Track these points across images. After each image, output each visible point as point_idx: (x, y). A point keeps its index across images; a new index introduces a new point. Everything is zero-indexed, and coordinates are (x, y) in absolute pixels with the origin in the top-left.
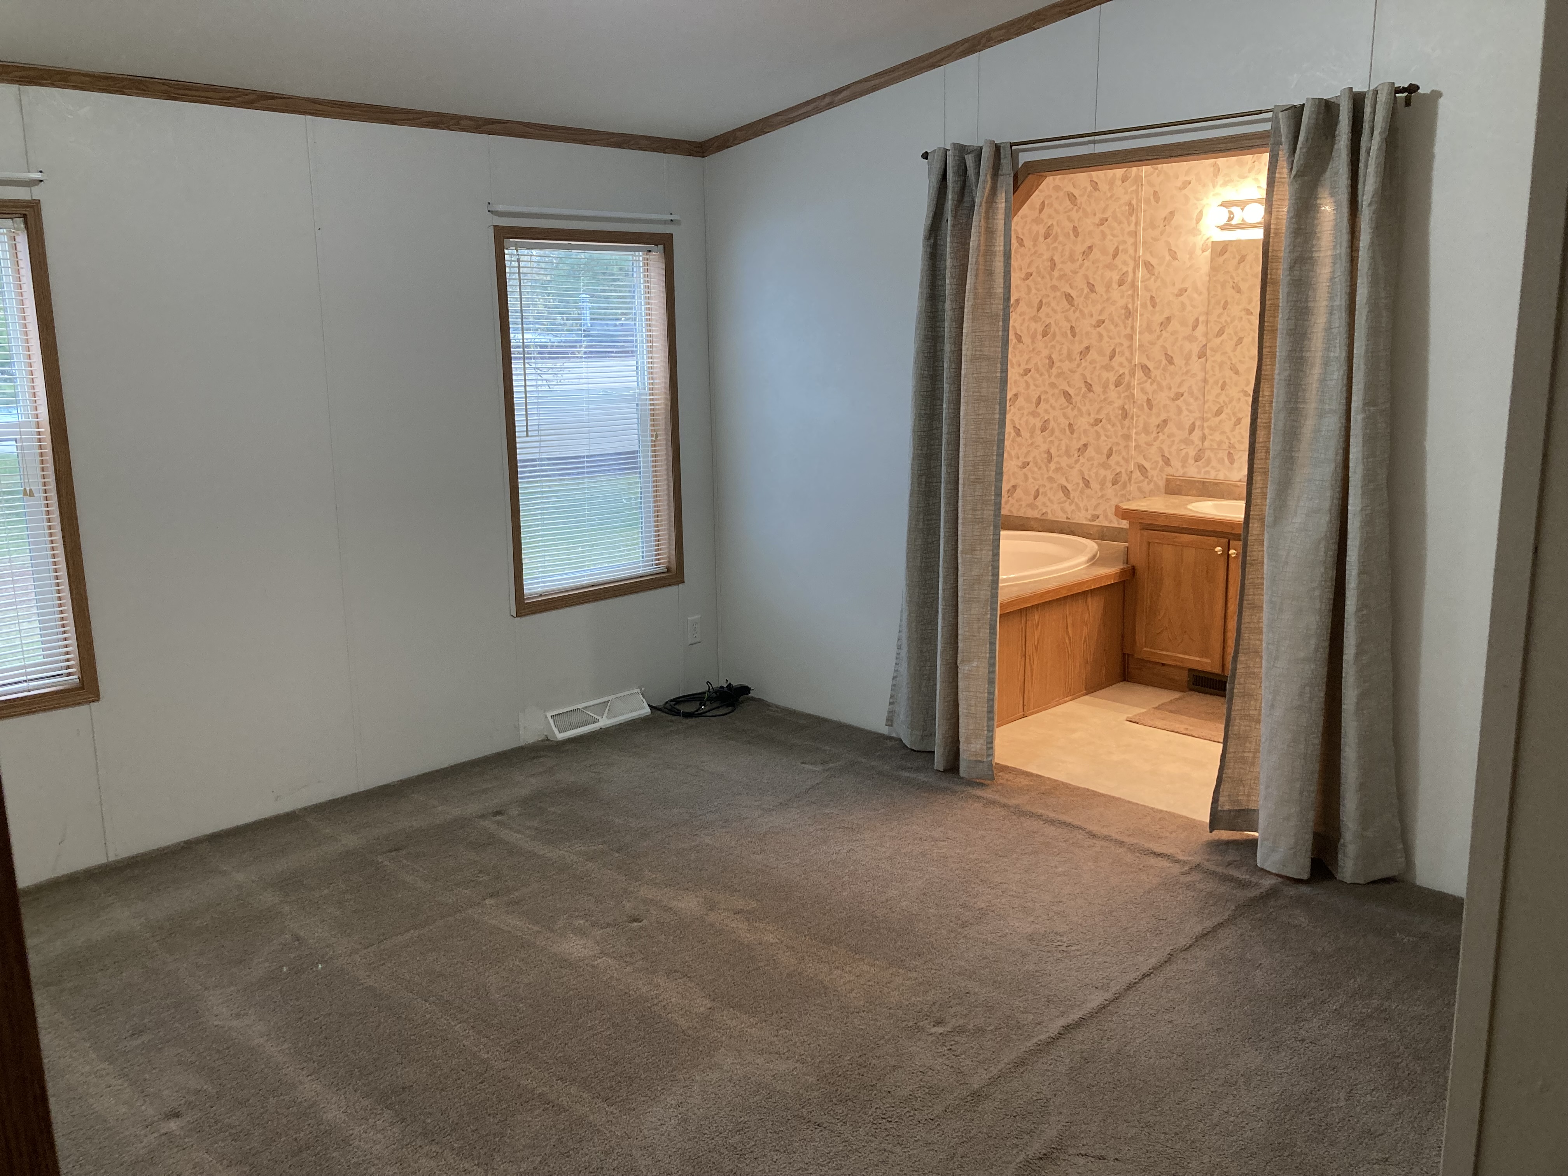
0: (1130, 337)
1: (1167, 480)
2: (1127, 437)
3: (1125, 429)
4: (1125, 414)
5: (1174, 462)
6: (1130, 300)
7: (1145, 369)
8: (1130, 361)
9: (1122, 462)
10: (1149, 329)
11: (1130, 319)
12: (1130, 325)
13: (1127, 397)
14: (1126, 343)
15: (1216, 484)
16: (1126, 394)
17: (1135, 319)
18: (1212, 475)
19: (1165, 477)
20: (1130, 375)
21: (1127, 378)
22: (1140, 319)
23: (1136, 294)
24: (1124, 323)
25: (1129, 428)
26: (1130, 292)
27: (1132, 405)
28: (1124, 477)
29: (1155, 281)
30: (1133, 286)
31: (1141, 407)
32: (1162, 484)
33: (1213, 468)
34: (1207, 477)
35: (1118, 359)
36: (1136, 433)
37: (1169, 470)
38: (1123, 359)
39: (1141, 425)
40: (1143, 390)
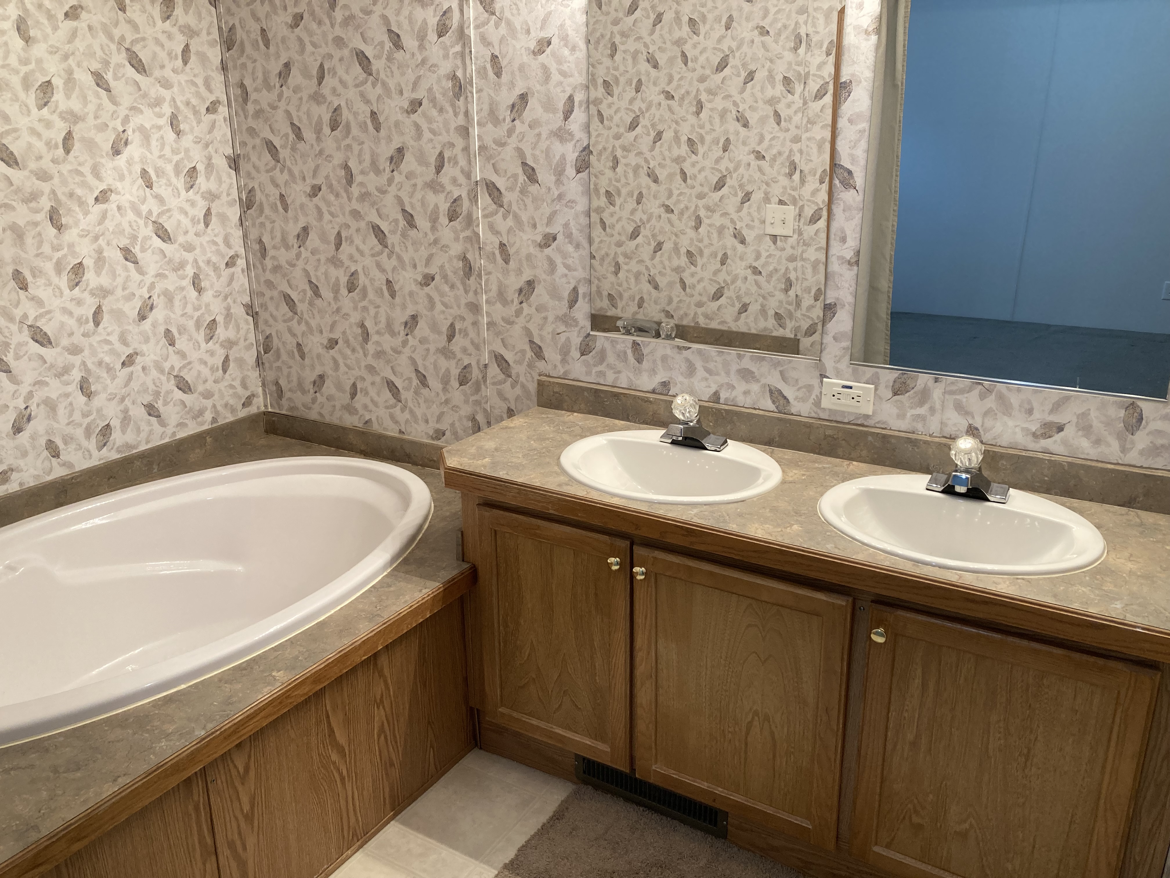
0: (465, 132)
1: (540, 383)
2: (474, 308)
3: (471, 294)
4: (468, 269)
5: (548, 353)
6: (459, 62)
7: (493, 190)
8: (468, 175)
9: (471, 349)
10: (493, 117)
11: (462, 99)
12: (463, 110)
13: (468, 239)
14: (460, 143)
15: (616, 395)
16: (468, 233)
17: (469, 99)
18: (610, 378)
19: (537, 377)
20: (470, 200)
21: (466, 203)
22: (479, 99)
23: (467, 51)
24: (453, 106)
25: (476, 293)
26: (458, 48)
27: (477, 253)
28: (476, 373)
29: (497, 26)
30: (462, 36)
31: (491, 257)
32: (532, 387)
33: (609, 366)
34: (602, 382)
35: (448, 170)
36: (487, 302)
37: (541, 365)
38: (456, 172)
39: (494, 288)
40: (492, 227)
